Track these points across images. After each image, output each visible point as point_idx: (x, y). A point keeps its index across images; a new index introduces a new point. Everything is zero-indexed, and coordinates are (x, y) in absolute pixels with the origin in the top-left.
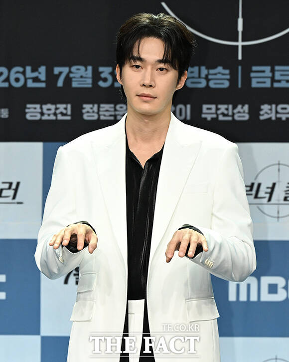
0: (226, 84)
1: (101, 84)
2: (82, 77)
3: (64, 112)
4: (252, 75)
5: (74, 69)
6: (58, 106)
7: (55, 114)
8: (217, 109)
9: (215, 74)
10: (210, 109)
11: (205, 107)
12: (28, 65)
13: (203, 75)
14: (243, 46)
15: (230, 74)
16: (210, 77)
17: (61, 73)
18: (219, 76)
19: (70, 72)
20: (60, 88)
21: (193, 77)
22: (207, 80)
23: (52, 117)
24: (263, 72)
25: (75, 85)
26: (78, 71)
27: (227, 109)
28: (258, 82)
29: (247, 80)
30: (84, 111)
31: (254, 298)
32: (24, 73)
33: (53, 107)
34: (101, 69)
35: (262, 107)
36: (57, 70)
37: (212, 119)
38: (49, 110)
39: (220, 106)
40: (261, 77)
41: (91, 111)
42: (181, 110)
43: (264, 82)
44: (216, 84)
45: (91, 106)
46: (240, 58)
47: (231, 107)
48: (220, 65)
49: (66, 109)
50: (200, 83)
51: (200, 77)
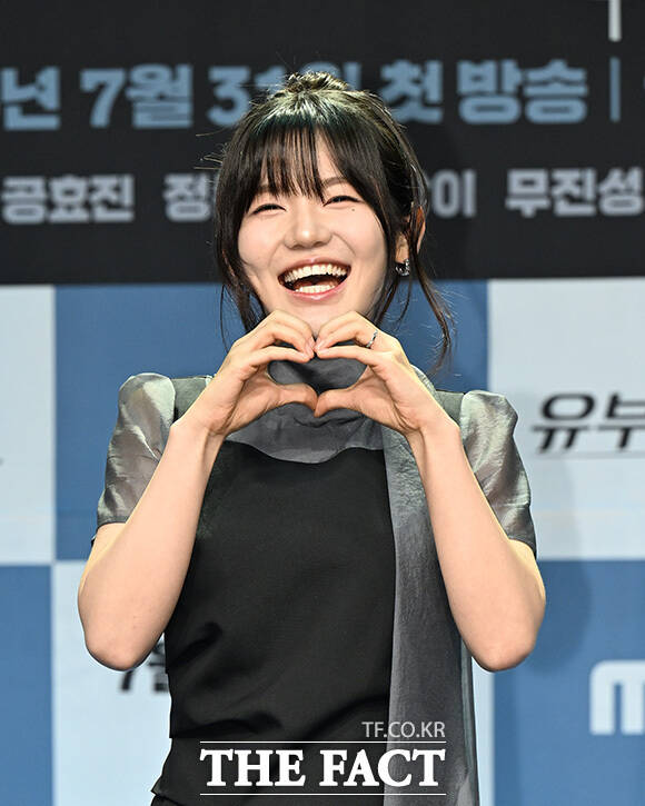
0: (577, 112)
1: (218, 116)
2: (162, 97)
3: (114, 198)
5: (139, 74)
6: (98, 181)
7: (88, 206)
8: (552, 183)
9: (544, 83)
10: (531, 183)
11: (516, 178)
12: (8, 65)
13: (509, 86)
15: (589, 82)
16: (530, 91)
17: (101, 87)
18: (557, 88)
19: (128, 84)
20: (99, 130)
21: (481, 94)
22: (522, 97)
23: (80, 215)
25: (142, 120)
26: (150, 81)
27: (580, 183)
29: (637, 96)
30: (170, 195)
33: (78, 185)
34: (217, 74)
36: (90, 79)
37: (539, 212)
38: (69, 193)
39: (559, 175)
41: (189, 194)
42: (447, 188)
44: (546, 110)
45: (189, 180)
46: (615, 34)
47: (590, 176)
48: (560, 56)
50: (499, 109)
51: (499, 91)
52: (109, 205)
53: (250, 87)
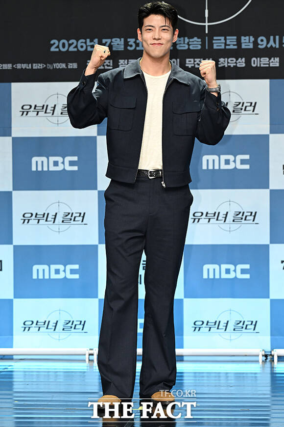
0: (199, 47)
1: (129, 48)
2: (118, 44)
3: (109, 64)
4: (214, 42)
5: (113, 40)
8: (195, 61)
9: (193, 42)
10: (190, 61)
11: (187, 60)
12: (88, 38)
13: (186, 42)
14: (208, 26)
15: (202, 41)
16: (190, 43)
17: (106, 43)
18: (195, 43)
19: (111, 42)
21: (181, 44)
22: (189, 45)
23: (102, 68)
24: (220, 40)
25: (114, 49)
26: (116, 41)
28: (217, 46)
29: (211, 44)
30: (120, 64)
31: (217, 167)
32: (86, 43)
34: (129, 40)
35: (220, 60)
36: (104, 41)
37: (192, 67)
39: (196, 60)
40: (219, 43)
41: (123, 63)
43: (221, 46)
44: (193, 47)
45: (124, 61)
46: (207, 32)
48: (196, 36)
49: (109, 62)
50: (184, 47)
51: (184, 43)
52: (108, 66)
53: (135, 42)
